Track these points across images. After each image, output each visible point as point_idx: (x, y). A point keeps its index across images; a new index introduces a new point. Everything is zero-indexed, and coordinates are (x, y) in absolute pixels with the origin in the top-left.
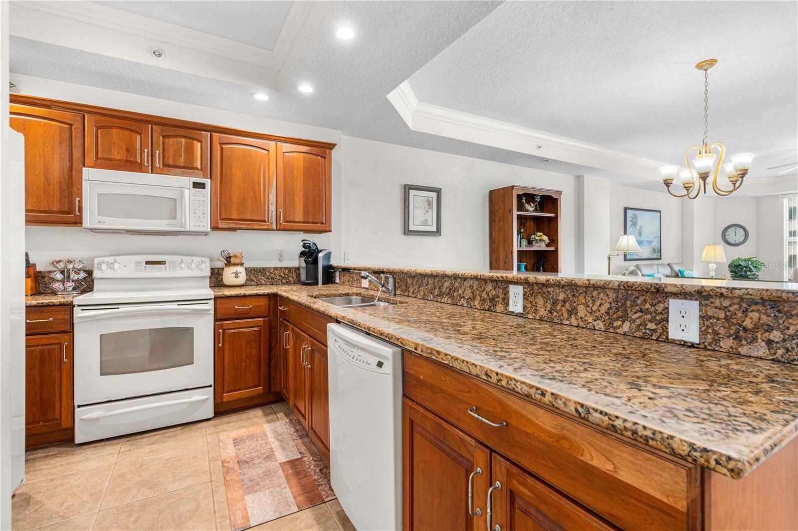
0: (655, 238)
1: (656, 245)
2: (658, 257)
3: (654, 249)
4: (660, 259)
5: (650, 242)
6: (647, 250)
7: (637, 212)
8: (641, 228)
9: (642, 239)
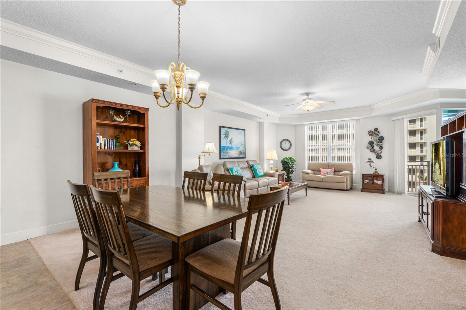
0: (241, 146)
1: (242, 150)
2: (243, 157)
3: (240, 152)
4: (245, 158)
5: (237, 148)
6: (236, 153)
7: (228, 130)
8: (231, 139)
9: (232, 146)
